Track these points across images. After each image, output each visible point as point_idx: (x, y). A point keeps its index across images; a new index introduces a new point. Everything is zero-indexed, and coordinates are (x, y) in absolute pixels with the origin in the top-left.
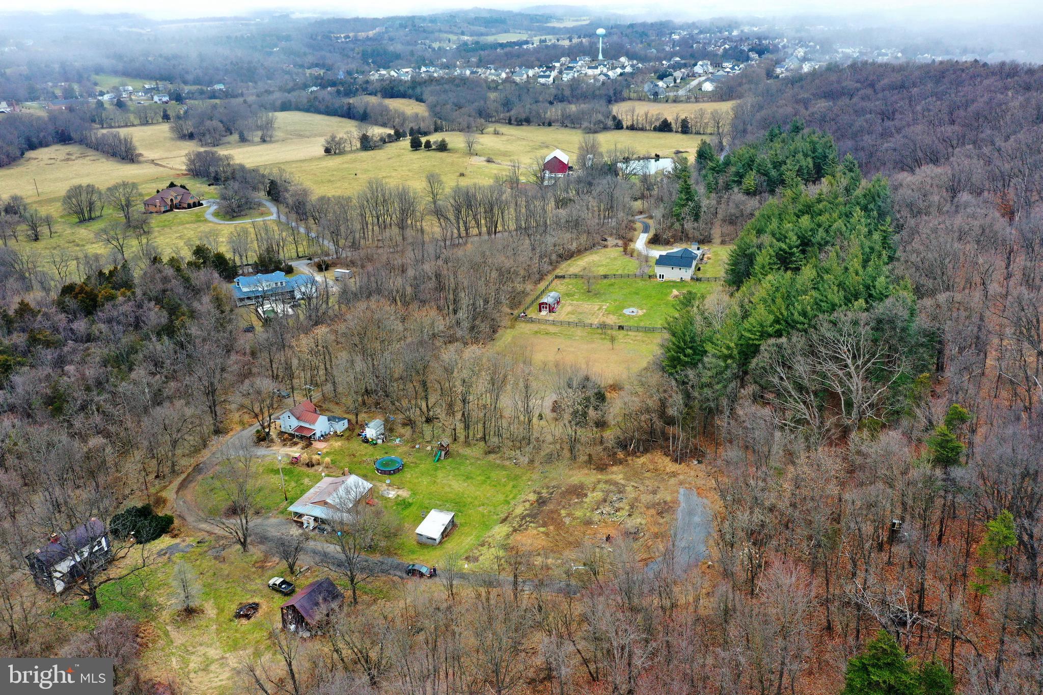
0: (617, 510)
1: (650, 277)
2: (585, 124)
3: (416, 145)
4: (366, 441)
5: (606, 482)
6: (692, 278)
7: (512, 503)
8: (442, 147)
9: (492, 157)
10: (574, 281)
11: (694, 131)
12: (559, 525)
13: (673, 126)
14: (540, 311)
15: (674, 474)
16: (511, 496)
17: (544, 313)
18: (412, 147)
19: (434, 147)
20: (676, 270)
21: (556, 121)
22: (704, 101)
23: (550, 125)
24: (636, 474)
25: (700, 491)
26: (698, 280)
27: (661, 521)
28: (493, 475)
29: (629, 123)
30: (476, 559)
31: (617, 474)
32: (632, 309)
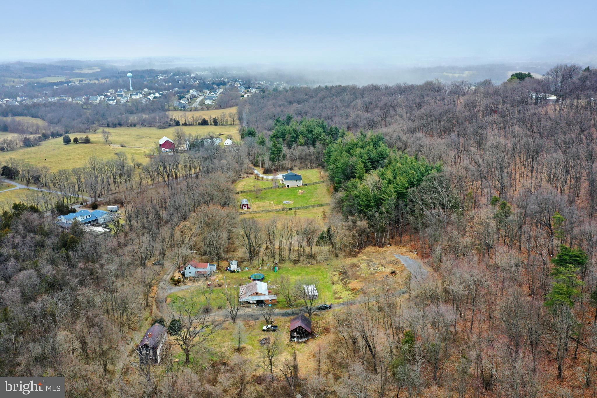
0: (378, 268)
1: (282, 187)
2: (158, 124)
3: (67, 141)
4: (233, 272)
5: (362, 260)
6: (302, 185)
7: (329, 277)
8: (87, 141)
9: (124, 144)
10: (244, 194)
11: (221, 123)
12: (362, 278)
13: (209, 122)
14: (243, 209)
15: (385, 251)
16: (325, 276)
17: (245, 209)
18: (64, 142)
19: (80, 141)
20: (295, 182)
21: (138, 123)
22: (211, 110)
23: (135, 126)
24: (369, 254)
25: (402, 254)
26: (306, 185)
27: (399, 266)
28: (307, 270)
29: (184, 122)
30: (340, 298)
31: (362, 256)
32: (286, 201)
